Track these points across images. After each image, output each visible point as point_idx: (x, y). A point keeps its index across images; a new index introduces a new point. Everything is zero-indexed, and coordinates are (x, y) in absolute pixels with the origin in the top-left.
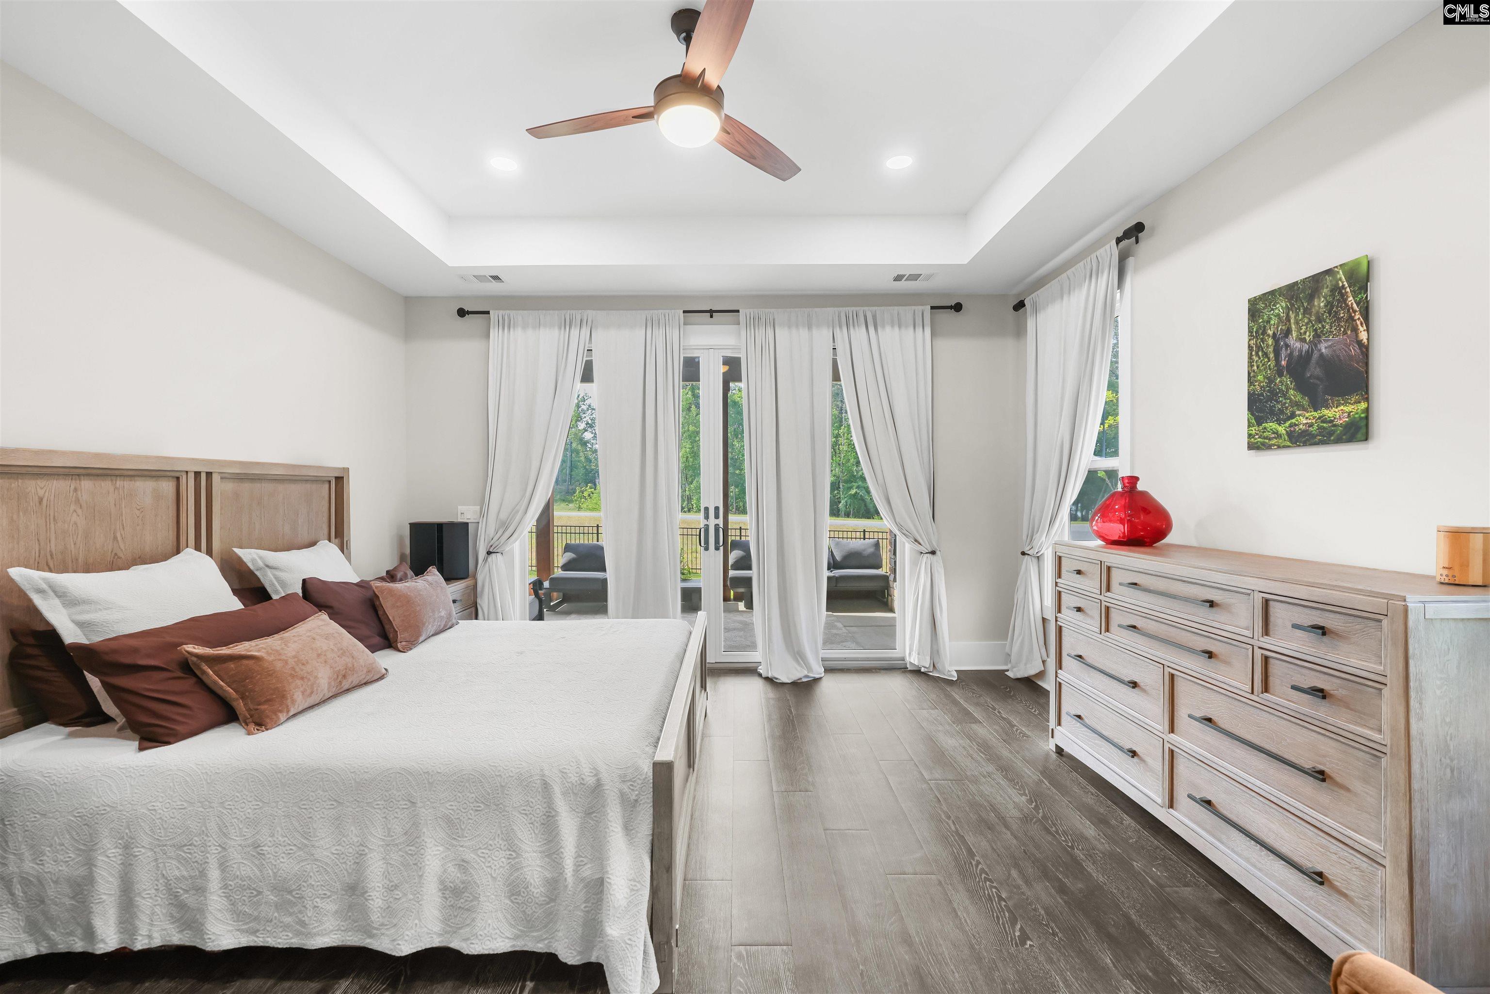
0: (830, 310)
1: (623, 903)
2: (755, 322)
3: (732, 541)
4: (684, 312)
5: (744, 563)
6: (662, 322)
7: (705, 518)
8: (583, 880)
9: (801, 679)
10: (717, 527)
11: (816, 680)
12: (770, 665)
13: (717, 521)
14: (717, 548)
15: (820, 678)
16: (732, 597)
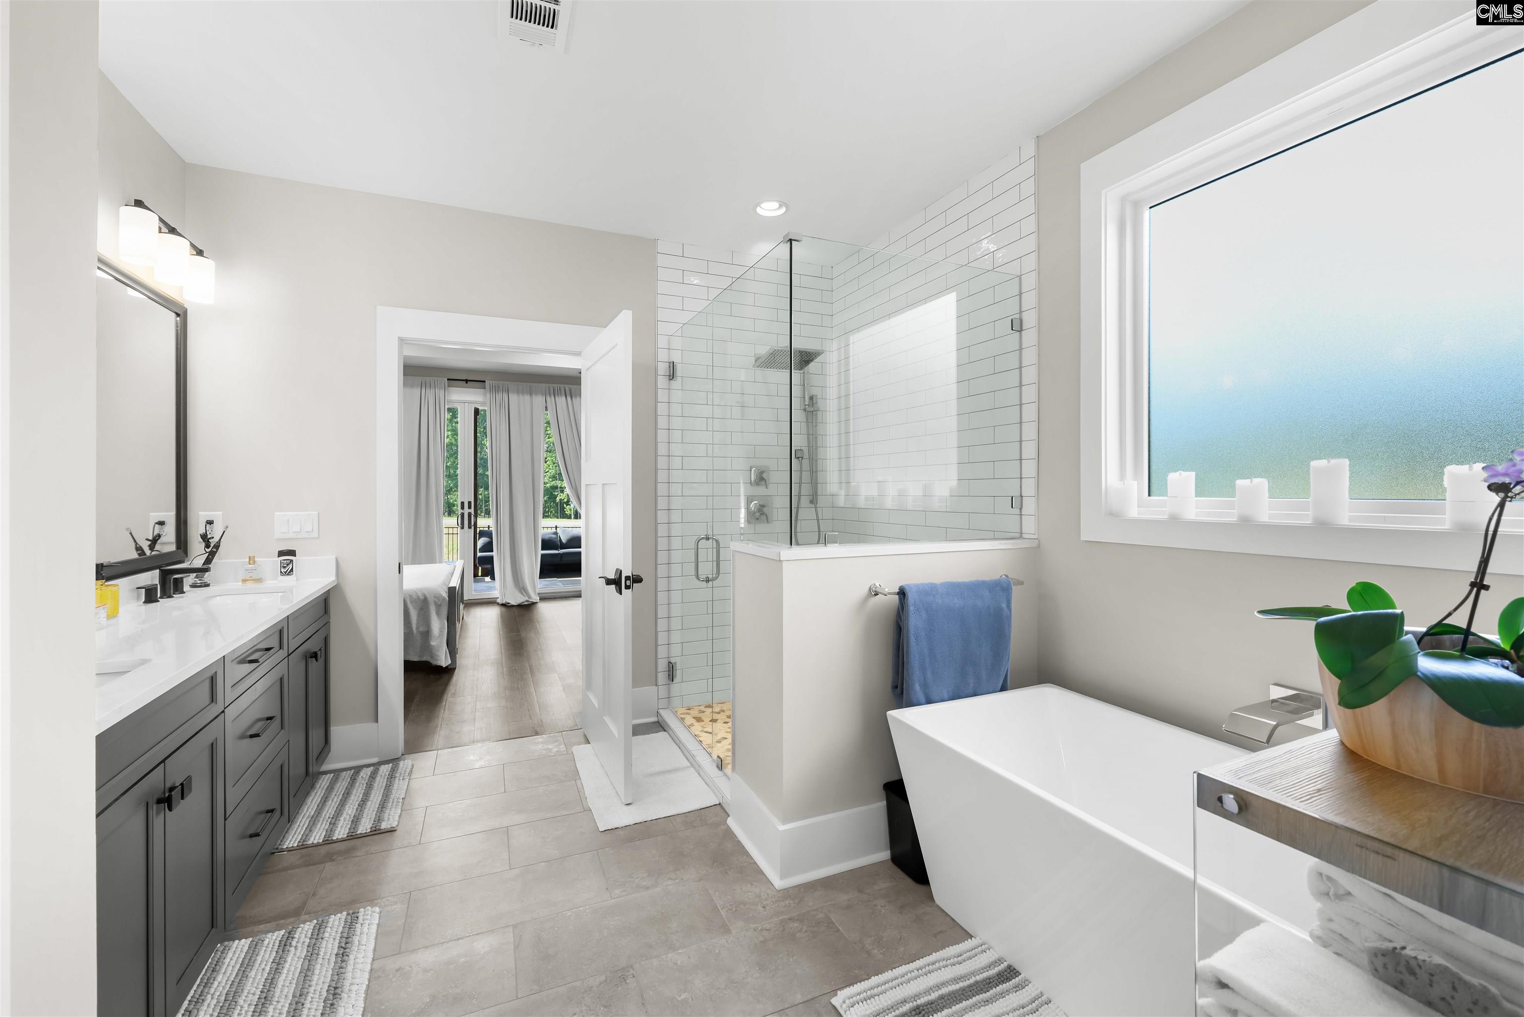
0: (544, 385)
1: (437, 635)
2: (495, 390)
3: (480, 531)
4: (448, 379)
5: (488, 547)
6: (433, 385)
7: (461, 509)
8: (419, 632)
9: (523, 603)
10: (470, 514)
11: (534, 604)
12: (504, 595)
13: (470, 511)
14: (470, 527)
15: (537, 603)
16: (480, 574)
